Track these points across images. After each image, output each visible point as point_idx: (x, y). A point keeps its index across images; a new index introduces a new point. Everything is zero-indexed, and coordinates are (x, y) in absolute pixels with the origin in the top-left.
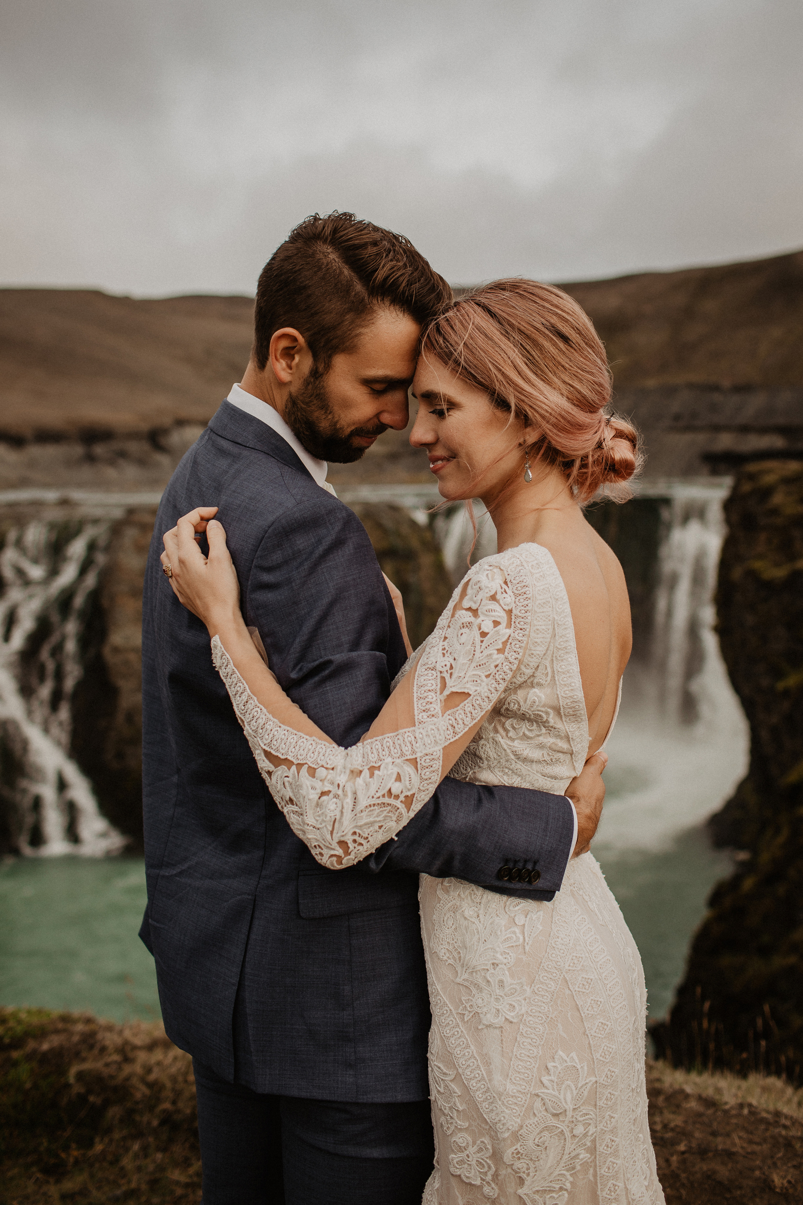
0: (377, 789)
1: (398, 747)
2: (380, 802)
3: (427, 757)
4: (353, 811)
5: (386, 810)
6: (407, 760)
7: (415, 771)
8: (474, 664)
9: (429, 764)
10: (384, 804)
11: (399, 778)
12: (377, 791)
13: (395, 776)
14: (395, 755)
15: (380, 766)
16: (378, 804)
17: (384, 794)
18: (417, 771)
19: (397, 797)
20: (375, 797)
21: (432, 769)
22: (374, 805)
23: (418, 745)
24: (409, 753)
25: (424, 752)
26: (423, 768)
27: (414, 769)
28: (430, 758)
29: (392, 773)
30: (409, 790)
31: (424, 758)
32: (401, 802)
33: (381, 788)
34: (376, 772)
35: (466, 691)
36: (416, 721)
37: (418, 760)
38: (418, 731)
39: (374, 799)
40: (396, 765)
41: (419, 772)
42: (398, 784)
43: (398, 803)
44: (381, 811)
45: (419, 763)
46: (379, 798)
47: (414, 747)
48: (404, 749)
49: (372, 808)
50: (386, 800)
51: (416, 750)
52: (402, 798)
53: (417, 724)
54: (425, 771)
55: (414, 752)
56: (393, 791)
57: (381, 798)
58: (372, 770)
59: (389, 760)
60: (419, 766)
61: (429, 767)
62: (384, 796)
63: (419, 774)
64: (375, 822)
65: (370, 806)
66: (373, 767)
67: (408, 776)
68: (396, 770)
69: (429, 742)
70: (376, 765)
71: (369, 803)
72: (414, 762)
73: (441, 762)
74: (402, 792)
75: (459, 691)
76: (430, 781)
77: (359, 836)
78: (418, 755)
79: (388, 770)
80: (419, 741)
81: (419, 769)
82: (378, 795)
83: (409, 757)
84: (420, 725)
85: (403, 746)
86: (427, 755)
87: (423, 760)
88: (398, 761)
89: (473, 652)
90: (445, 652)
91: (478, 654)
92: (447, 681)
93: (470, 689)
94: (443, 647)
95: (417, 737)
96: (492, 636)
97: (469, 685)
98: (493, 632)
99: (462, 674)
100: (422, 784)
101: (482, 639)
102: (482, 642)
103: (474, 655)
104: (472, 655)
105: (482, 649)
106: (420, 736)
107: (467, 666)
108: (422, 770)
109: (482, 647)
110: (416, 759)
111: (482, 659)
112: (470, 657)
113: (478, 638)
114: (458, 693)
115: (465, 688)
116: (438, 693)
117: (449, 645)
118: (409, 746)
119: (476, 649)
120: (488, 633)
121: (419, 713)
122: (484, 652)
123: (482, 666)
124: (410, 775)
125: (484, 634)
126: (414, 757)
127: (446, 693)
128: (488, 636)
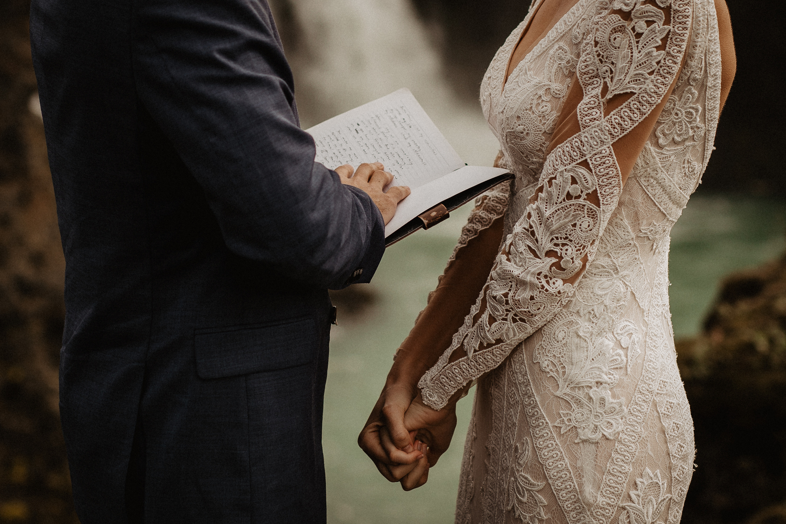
0: (557, 195)
3: (597, 157)
6: (578, 164)
7: (589, 170)
8: (634, 65)
11: (574, 181)
13: (570, 180)
14: (565, 161)
17: (565, 198)
19: (578, 197)
21: (606, 166)
23: (585, 148)
24: (579, 157)
25: (593, 153)
26: (596, 166)
27: (586, 169)
28: (600, 157)
29: (567, 179)
30: (588, 189)
31: (594, 158)
32: (585, 199)
33: (560, 193)
35: (629, 91)
36: (581, 127)
37: (589, 161)
38: (583, 135)
40: (569, 171)
41: (593, 171)
42: (575, 186)
43: (581, 202)
45: (591, 163)
47: (582, 151)
48: (574, 154)
50: (568, 202)
51: (585, 153)
52: (583, 196)
53: (581, 129)
54: (599, 169)
55: (583, 155)
57: (563, 202)
59: (563, 168)
60: (591, 166)
61: (602, 165)
68: (570, 174)
69: (595, 143)
72: (584, 163)
73: (615, 158)
74: (582, 192)
75: (622, 92)
78: (588, 157)
80: (586, 144)
81: (593, 169)
82: (559, 200)
83: (579, 161)
84: (585, 130)
87: (593, 160)
88: (569, 166)
89: (630, 54)
90: (600, 57)
91: (635, 54)
92: (608, 85)
93: (634, 88)
94: (598, 53)
95: (583, 141)
96: (647, 36)
97: (632, 85)
98: (647, 31)
99: (622, 77)
100: (600, 181)
101: (637, 40)
102: (638, 42)
103: (632, 56)
104: (630, 57)
105: (639, 49)
106: (586, 139)
107: (627, 68)
108: (595, 168)
109: (639, 48)
110: (586, 160)
111: (642, 59)
112: (629, 59)
113: (633, 40)
114: (620, 94)
115: (627, 88)
116: (600, 97)
117: (603, 50)
118: (577, 151)
119: (634, 50)
120: (642, 34)
121: (582, 118)
122: (642, 51)
123: (642, 65)
124: (584, 176)
125: (639, 35)
126: (584, 159)
127: (609, 96)
128: (643, 36)
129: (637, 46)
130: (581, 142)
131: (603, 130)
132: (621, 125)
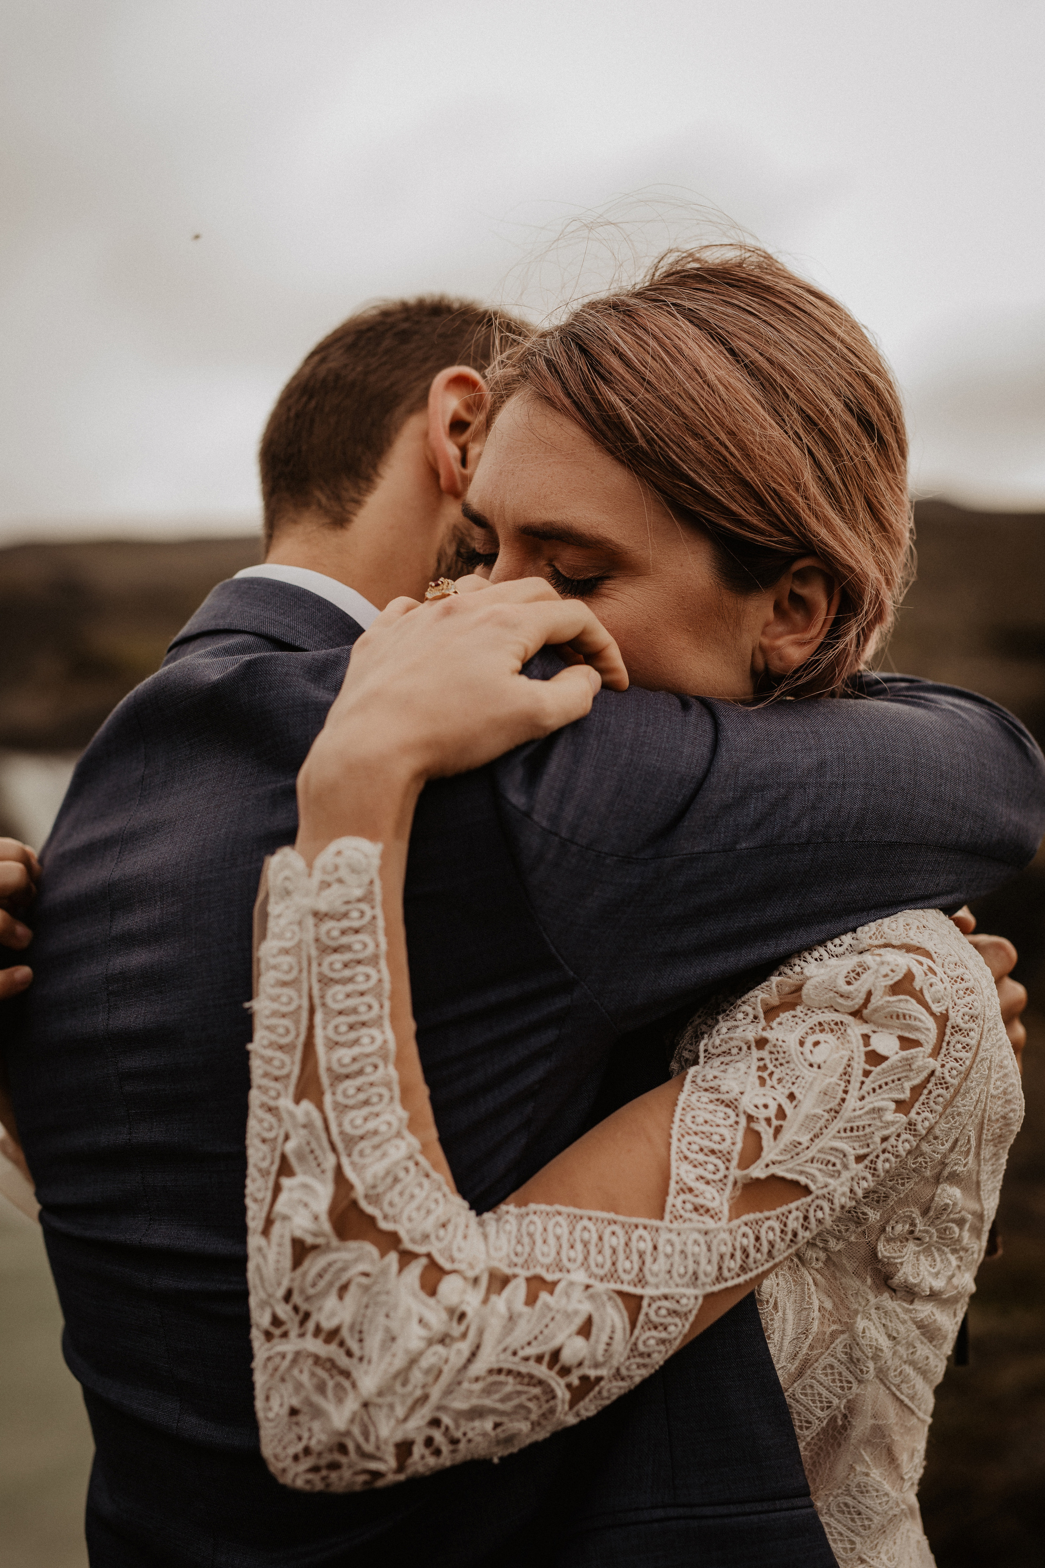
0: (531, 1337)
1: (609, 1251)
4: (460, 1370)
5: (530, 1392)
6: (620, 1293)
7: (628, 1327)
8: (839, 1124)
9: (664, 1320)
10: (532, 1377)
11: (586, 1329)
12: (529, 1344)
13: (578, 1321)
15: (554, 1283)
16: (520, 1372)
17: (544, 1356)
18: (634, 1327)
19: (565, 1371)
20: (521, 1353)
22: (510, 1371)
23: (655, 1267)
24: (630, 1278)
25: (663, 1290)
26: (647, 1324)
27: (627, 1320)
28: (670, 1306)
29: (576, 1313)
30: (596, 1365)
31: (659, 1303)
32: (569, 1386)
34: (544, 1296)
35: (803, 1180)
36: (667, 1209)
37: (645, 1303)
38: (665, 1235)
39: (516, 1359)
41: (637, 1332)
42: (580, 1341)
43: (559, 1387)
44: (517, 1391)
45: (643, 1312)
46: (526, 1359)
48: (623, 1264)
50: (542, 1370)
51: (648, 1276)
52: (574, 1377)
53: (668, 1216)
54: (648, 1334)
55: (641, 1281)
56: (567, 1357)
57: (533, 1360)
58: (537, 1285)
59: (579, 1276)
60: (641, 1317)
61: (660, 1328)
62: (539, 1359)
63: (633, 1335)
64: (493, 1411)
65: (501, 1370)
66: (542, 1278)
67: (608, 1330)
68: (586, 1308)
69: (682, 1271)
70: (550, 1278)
71: (503, 1364)
72: (632, 1302)
73: (688, 1325)
74: (580, 1364)
75: (789, 1176)
77: (443, 1434)
78: (649, 1291)
79: (571, 1301)
80: (661, 1258)
81: (639, 1325)
82: (528, 1351)
83: (627, 1288)
84: (674, 1225)
85: (622, 1255)
86: (667, 1298)
87: (654, 1306)
88: (600, 1287)
89: (841, 1094)
90: (765, 1075)
91: (852, 1101)
92: (765, 1143)
93: (814, 1180)
94: (761, 1063)
95: (660, 1248)
96: (893, 1068)
97: (812, 1169)
98: (897, 1057)
99: (805, 1139)
101: (868, 1067)
102: (867, 1074)
103: (843, 1100)
104: (838, 1100)
105: (863, 1092)
107: (822, 1122)
108: (644, 1329)
109: (865, 1087)
110: (641, 1298)
111: (860, 1116)
112: (833, 1104)
113: (860, 1064)
114: (783, 1179)
115: (801, 1173)
116: (734, 1163)
117: (777, 1059)
118: (635, 1262)
119: (850, 1088)
120: (886, 1058)
121: (681, 1192)
122: (868, 1099)
123: (855, 1133)
124: (613, 1332)
125: (875, 1058)
126: (638, 1291)
127: (758, 1171)
128: (884, 1065)
129: (863, 1083)
130: (655, 1247)
131: (714, 1248)
132: (747, 1256)
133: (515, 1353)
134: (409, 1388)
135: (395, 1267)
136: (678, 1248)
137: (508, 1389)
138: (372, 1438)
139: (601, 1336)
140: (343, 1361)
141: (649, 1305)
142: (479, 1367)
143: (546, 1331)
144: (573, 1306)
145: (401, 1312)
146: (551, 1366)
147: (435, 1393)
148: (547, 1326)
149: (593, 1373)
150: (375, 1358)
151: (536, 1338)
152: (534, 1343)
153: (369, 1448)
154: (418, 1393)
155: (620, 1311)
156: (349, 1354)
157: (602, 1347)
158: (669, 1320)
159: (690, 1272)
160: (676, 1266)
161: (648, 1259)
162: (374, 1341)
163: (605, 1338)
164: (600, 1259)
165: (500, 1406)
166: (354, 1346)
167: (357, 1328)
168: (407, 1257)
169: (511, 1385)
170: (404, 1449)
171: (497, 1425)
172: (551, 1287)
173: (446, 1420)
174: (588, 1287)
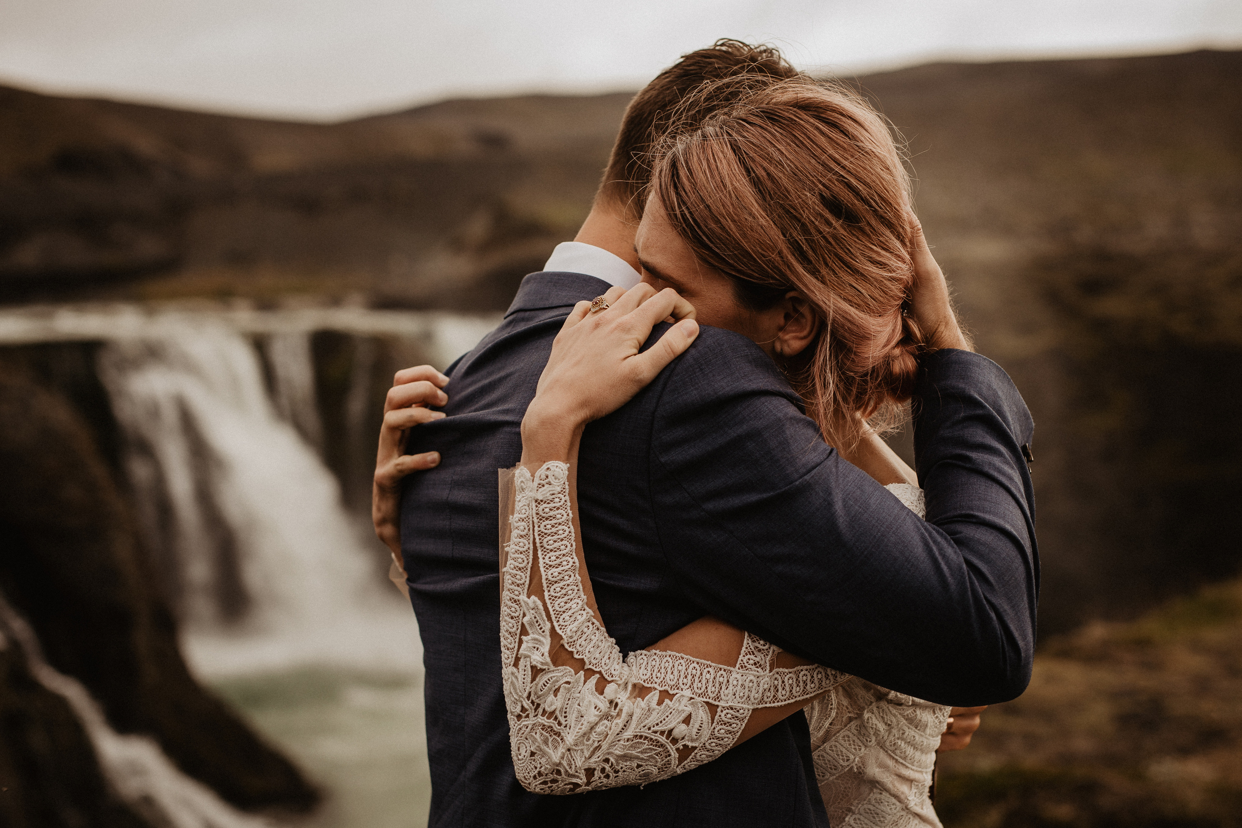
0: (659, 722)
1: (704, 681)
2: (654, 738)
3: (731, 711)
4: (618, 734)
5: (657, 750)
6: (707, 703)
7: (710, 722)
9: (730, 720)
10: (658, 742)
11: (687, 720)
12: (657, 724)
13: (684, 715)
14: (697, 691)
15: (674, 695)
16: (651, 739)
17: (664, 732)
18: (712, 723)
19: (675, 741)
20: (653, 729)
21: (729, 728)
22: (646, 738)
23: (726, 692)
24: (713, 696)
25: (730, 704)
26: (721, 722)
27: (709, 718)
28: (733, 713)
29: (683, 711)
30: (692, 740)
31: (727, 711)
32: (677, 750)
33: (664, 722)
34: (667, 701)
36: (738, 662)
37: (719, 710)
38: (734, 675)
39: (650, 732)
40: (692, 703)
41: (714, 724)
42: (683, 727)
43: (672, 749)
44: (650, 748)
45: (718, 714)
46: (656, 732)
47: (722, 692)
48: (710, 688)
49: (641, 741)
50: (663, 739)
51: (722, 696)
52: (680, 745)
53: (738, 665)
54: (721, 727)
55: (718, 698)
56: (676, 733)
57: (658, 733)
58: (665, 695)
59: (688, 693)
60: (717, 717)
61: (728, 725)
62: (662, 733)
63: (713, 727)
64: (637, 758)
65: (641, 737)
66: (667, 691)
67: (699, 722)
68: (689, 709)
69: (742, 694)
70: (671, 692)
71: (642, 734)
72: (712, 709)
73: (744, 725)
74: (683, 738)
76: (721, 742)
77: (610, 767)
78: (722, 704)
79: (681, 705)
80: (731, 687)
81: (715, 721)
82: (656, 728)
83: (710, 701)
84: (741, 671)
85: (711, 684)
86: (732, 709)
87: (725, 712)
88: (697, 699)
95: (731, 681)
100: (709, 741)
106: (735, 683)
108: (718, 724)
110: (718, 706)
118: (717, 688)
121: (747, 654)
124: (702, 724)
126: (716, 703)
130: (728, 681)
131: (761, 685)
132: (777, 691)
133: (649, 729)
134: (591, 742)
135: (583, 678)
136: (740, 683)
137: (645, 746)
138: (573, 767)
139: (695, 724)
140: (556, 728)
141: (722, 711)
142: (629, 734)
143: (667, 719)
144: (681, 707)
145: (586, 702)
146: (667, 738)
147: (605, 746)
148: (667, 717)
149: (690, 744)
150: (572, 726)
151: (661, 722)
152: (660, 725)
153: (572, 772)
154: (596, 744)
155: (707, 713)
156: (560, 724)
157: (695, 730)
158: (733, 721)
159: (746, 696)
160: (738, 692)
161: (724, 687)
162: (572, 718)
163: (697, 726)
164: (700, 685)
165: (641, 756)
166: (562, 720)
167: (564, 710)
168: (590, 673)
169: (646, 745)
170: (590, 772)
171: (639, 766)
172: (671, 697)
173: (612, 760)
174: (692, 698)
